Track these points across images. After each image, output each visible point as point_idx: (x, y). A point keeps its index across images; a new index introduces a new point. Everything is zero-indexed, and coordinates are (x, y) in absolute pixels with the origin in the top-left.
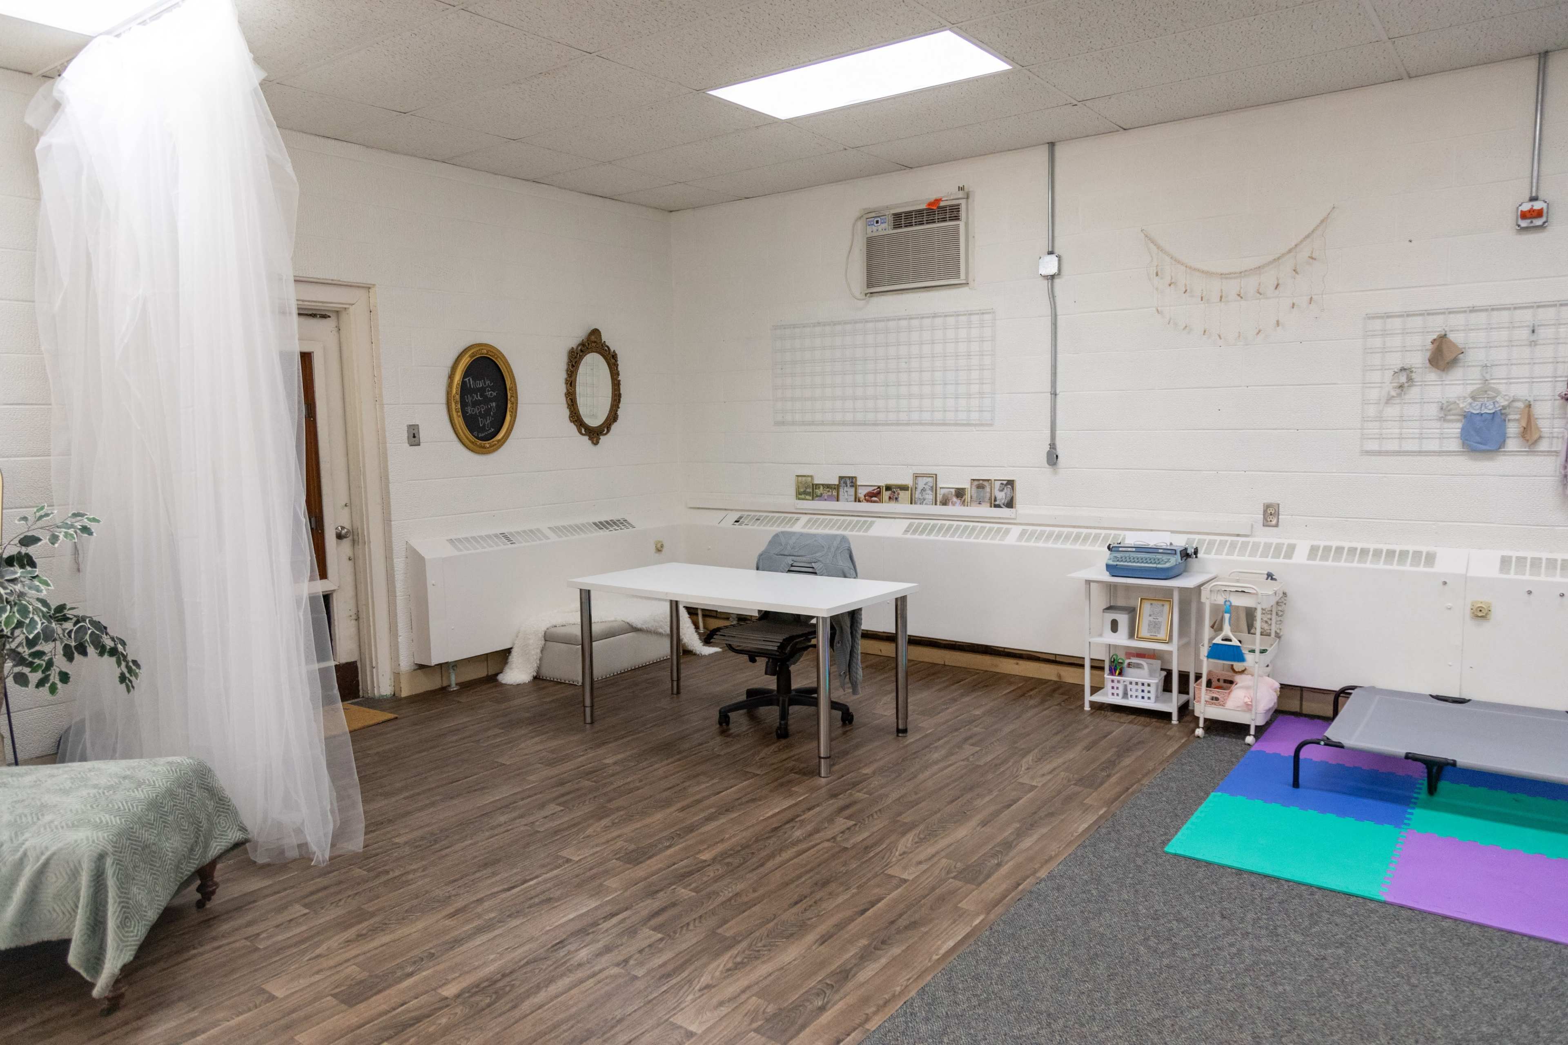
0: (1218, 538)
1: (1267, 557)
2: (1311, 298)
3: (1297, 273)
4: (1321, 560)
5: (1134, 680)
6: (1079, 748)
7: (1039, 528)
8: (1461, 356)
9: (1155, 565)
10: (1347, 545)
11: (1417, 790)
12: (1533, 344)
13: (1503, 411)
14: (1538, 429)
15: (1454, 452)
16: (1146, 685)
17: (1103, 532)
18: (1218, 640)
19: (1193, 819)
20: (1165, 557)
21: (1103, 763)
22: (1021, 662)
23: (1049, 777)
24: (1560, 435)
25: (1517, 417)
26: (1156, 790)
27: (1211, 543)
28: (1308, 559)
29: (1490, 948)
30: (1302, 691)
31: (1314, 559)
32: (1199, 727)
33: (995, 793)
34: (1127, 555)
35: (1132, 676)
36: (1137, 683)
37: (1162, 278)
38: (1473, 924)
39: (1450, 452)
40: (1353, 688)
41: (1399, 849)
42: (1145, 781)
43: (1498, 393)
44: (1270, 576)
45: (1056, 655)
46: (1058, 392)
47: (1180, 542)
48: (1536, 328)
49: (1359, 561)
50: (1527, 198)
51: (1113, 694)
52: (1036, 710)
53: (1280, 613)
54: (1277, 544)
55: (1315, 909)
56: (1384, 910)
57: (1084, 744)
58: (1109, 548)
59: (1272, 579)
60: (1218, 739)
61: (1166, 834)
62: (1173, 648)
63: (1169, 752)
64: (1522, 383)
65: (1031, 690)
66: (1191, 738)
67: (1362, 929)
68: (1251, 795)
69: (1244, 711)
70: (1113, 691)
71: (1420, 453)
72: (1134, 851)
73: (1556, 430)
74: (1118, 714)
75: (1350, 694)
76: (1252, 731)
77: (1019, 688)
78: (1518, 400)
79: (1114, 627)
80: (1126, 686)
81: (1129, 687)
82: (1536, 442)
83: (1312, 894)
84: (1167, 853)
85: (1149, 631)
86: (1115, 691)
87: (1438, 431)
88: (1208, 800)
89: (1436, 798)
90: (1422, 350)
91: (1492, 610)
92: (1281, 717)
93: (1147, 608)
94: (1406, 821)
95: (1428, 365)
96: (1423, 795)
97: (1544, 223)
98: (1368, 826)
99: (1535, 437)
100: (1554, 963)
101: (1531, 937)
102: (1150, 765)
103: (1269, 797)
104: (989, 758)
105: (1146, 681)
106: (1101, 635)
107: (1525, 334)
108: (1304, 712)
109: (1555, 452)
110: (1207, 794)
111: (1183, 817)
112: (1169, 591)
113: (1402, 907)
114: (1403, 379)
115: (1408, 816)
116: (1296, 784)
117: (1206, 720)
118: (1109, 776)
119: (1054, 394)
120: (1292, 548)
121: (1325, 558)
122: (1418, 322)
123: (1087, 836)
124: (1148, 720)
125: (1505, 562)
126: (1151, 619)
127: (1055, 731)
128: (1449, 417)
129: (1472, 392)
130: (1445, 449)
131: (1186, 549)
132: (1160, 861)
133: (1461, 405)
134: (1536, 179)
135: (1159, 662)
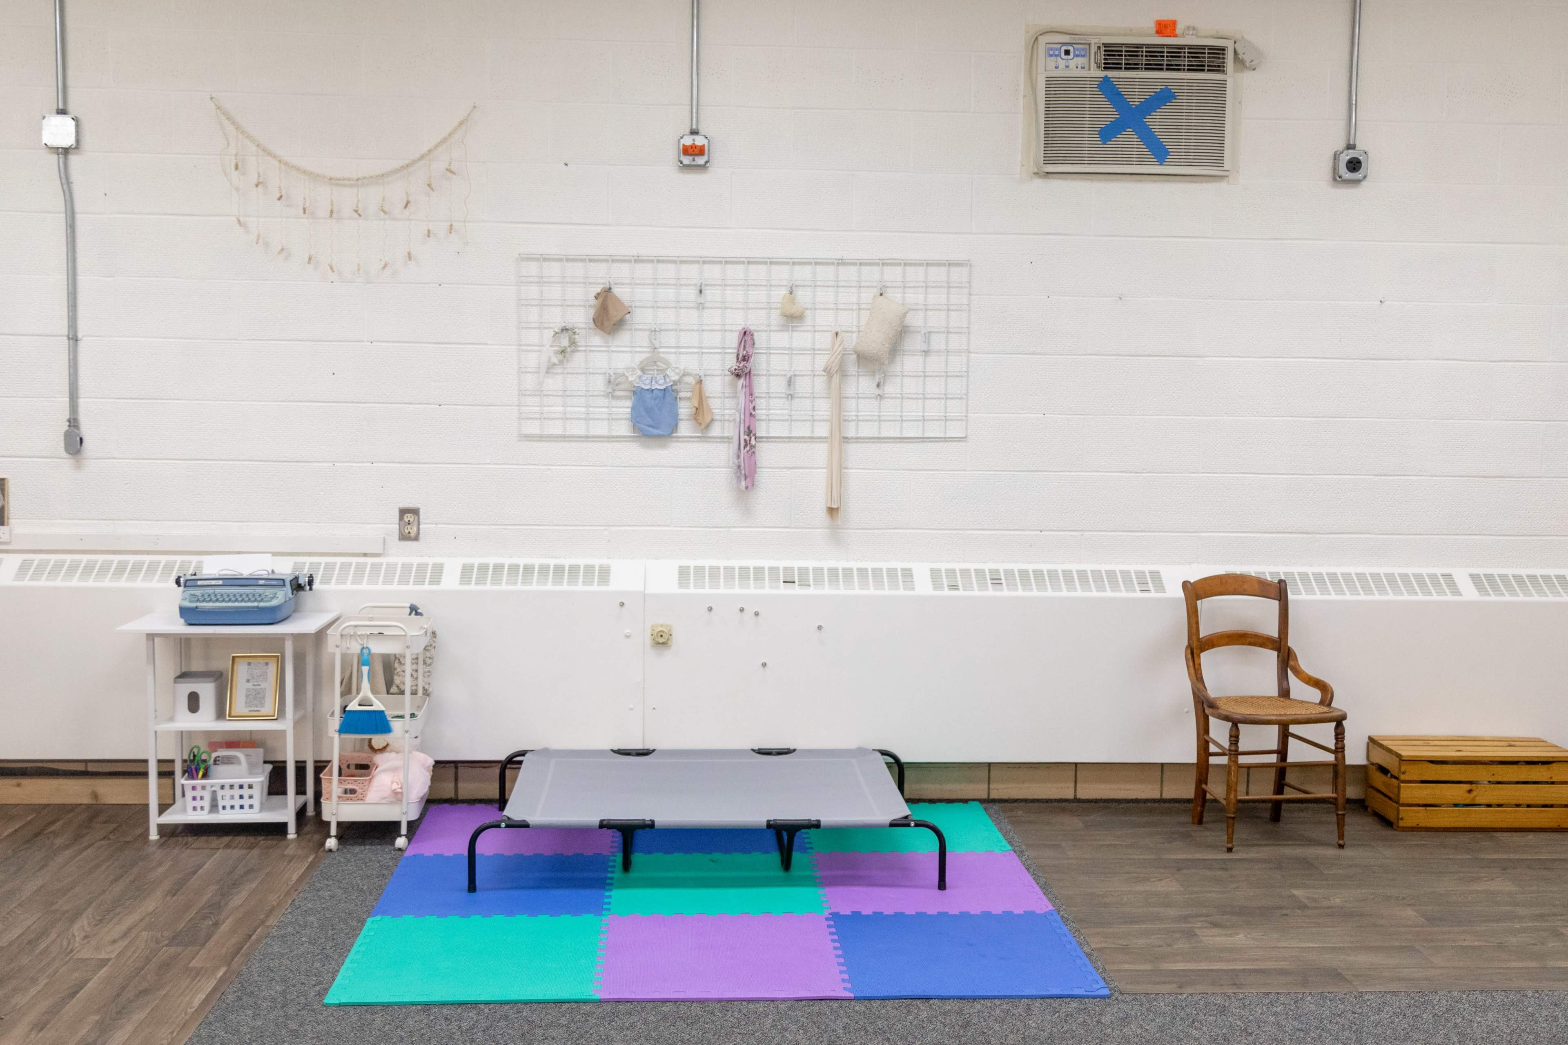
0: (339, 560)
1: (408, 584)
2: (451, 226)
3: (432, 189)
4: (477, 583)
5: (227, 781)
6: (159, 893)
7: (53, 557)
8: (628, 316)
9: (255, 604)
10: (507, 561)
11: (610, 869)
12: (700, 307)
13: (674, 388)
14: (710, 410)
15: (624, 437)
16: (246, 787)
17: (164, 559)
18: (353, 706)
19: (352, 955)
20: (269, 592)
21: (202, 908)
22: (26, 782)
23: (125, 943)
24: (731, 419)
25: (689, 394)
26: (290, 929)
27: (329, 567)
28: (461, 584)
29: (713, 1022)
30: (456, 768)
31: (469, 583)
32: (330, 837)
33: (43, 981)
34: (210, 591)
35: (222, 776)
36: (232, 787)
37: (244, 174)
38: (692, 1001)
39: (620, 437)
40: (523, 753)
41: (604, 939)
42: (272, 921)
43: (668, 364)
44: (414, 610)
45: (86, 762)
46: (80, 335)
47: (285, 568)
48: (703, 288)
49: (524, 583)
50: (688, 131)
51: (195, 809)
52: (68, 853)
53: (428, 661)
54: (418, 565)
55: (526, 1028)
56: (600, 1010)
57: (166, 885)
58: (178, 582)
59: (417, 614)
60: (357, 849)
61: (319, 983)
62: (286, 725)
63: (295, 877)
64: (691, 353)
65: (52, 823)
66: (321, 853)
67: (582, 1036)
68: (420, 911)
69: (391, 803)
70: (195, 803)
71: (587, 438)
72: (282, 1013)
73: (726, 411)
74: (204, 838)
75: (520, 762)
76: (404, 830)
77: (30, 822)
78: (688, 375)
79: (194, 703)
80: (214, 793)
81: (220, 793)
82: (708, 426)
83: (519, 1012)
84: (328, 1006)
85: (248, 704)
86: (198, 803)
87: (605, 410)
88: (366, 927)
89: (633, 874)
90: (585, 306)
91: (674, 635)
92: (433, 807)
93: (242, 671)
94: (605, 907)
95: (592, 325)
96: (617, 873)
97: (707, 162)
98: (566, 920)
99: (708, 419)
100: (774, 1020)
101: (749, 1001)
102: (273, 899)
103: (443, 909)
104: (16, 932)
105: (245, 781)
106: (171, 719)
107: (690, 294)
108: (460, 798)
109: (728, 438)
110: (363, 922)
111: (336, 957)
112: (280, 639)
113: (618, 1001)
114: (565, 342)
115: (606, 900)
116: (472, 887)
117: (340, 824)
118: (216, 925)
119: (74, 339)
120: (438, 569)
121: (481, 581)
122: (577, 270)
123: (209, 1008)
124: (251, 839)
125: (683, 572)
126: (250, 686)
127: (112, 877)
128: (617, 393)
129: (641, 362)
130: (614, 433)
131: (297, 578)
132: (321, 1018)
133: (630, 379)
134: (695, 107)
135: (261, 751)
